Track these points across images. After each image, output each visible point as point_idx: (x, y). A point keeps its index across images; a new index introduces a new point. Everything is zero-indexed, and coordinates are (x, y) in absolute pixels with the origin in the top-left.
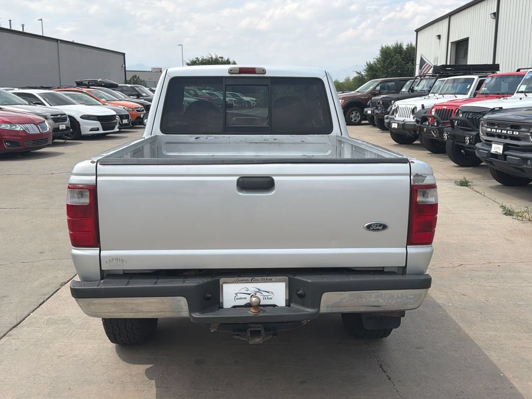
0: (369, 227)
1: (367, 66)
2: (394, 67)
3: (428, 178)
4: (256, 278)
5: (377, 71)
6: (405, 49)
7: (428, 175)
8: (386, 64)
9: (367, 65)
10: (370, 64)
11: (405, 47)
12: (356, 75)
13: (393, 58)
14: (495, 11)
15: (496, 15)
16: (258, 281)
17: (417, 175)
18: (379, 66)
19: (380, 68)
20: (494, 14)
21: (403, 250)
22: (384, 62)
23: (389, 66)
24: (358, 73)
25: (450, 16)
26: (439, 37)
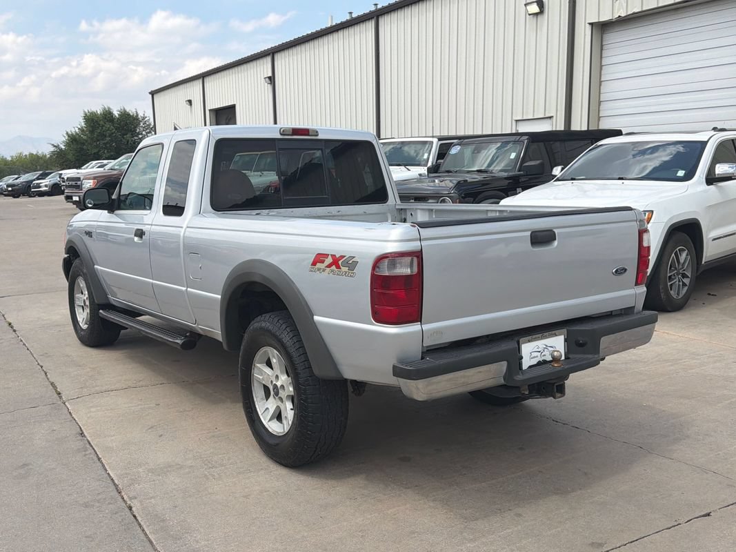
1: (67, 137)
2: (108, 139)
4: (545, 334)
5: (84, 144)
6: (117, 116)
8: (95, 136)
9: (69, 136)
10: (72, 135)
11: (116, 113)
12: (52, 149)
13: (104, 128)
14: (270, 74)
15: (272, 80)
16: (546, 337)
18: (85, 137)
19: (86, 141)
20: (270, 78)
22: (92, 132)
23: (99, 138)
24: (55, 146)
25: (203, 77)
26: (190, 102)
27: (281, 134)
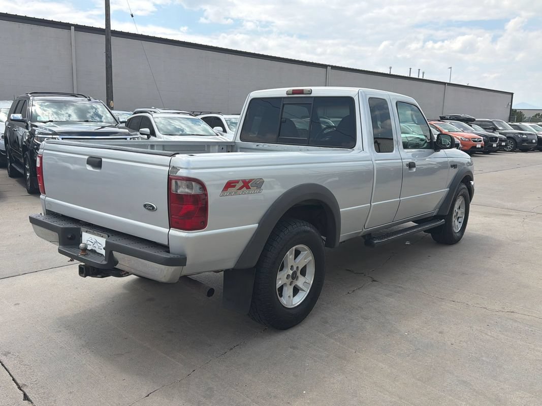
0: (145, 206)
3: (181, 171)
4: (95, 232)
7: (181, 168)
16: (95, 234)
17: (173, 167)
21: (166, 230)
27: (287, 94)
